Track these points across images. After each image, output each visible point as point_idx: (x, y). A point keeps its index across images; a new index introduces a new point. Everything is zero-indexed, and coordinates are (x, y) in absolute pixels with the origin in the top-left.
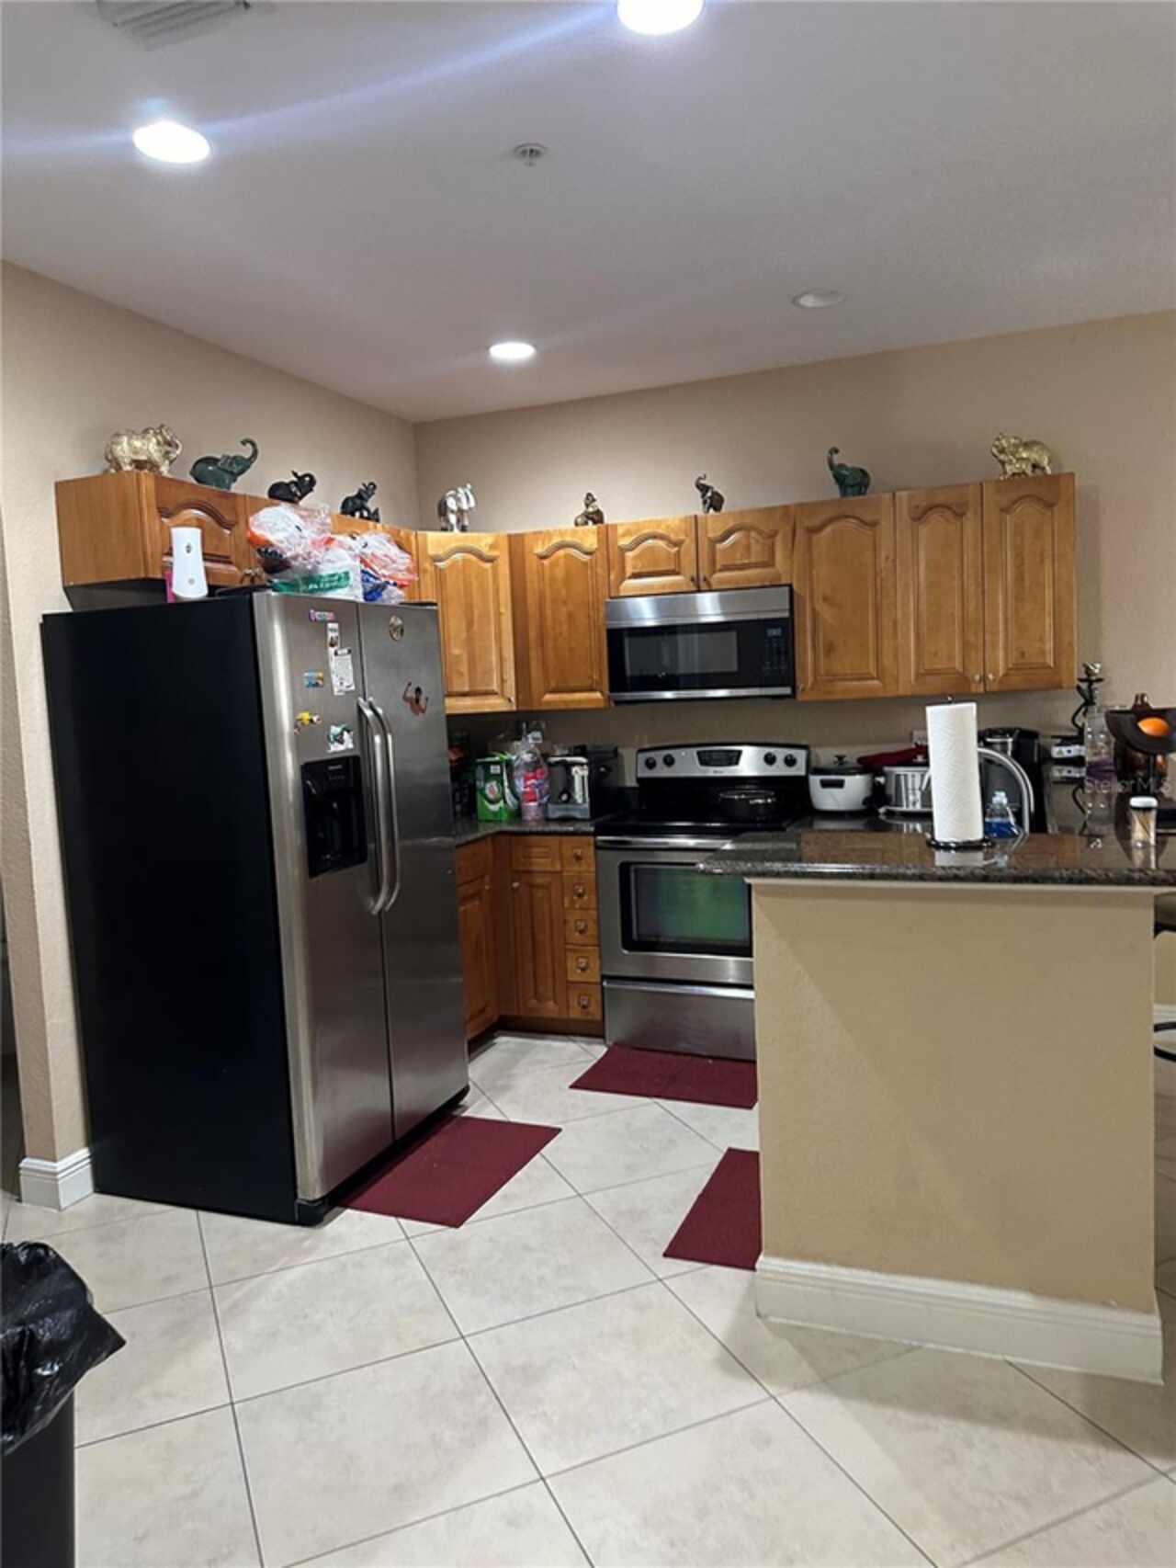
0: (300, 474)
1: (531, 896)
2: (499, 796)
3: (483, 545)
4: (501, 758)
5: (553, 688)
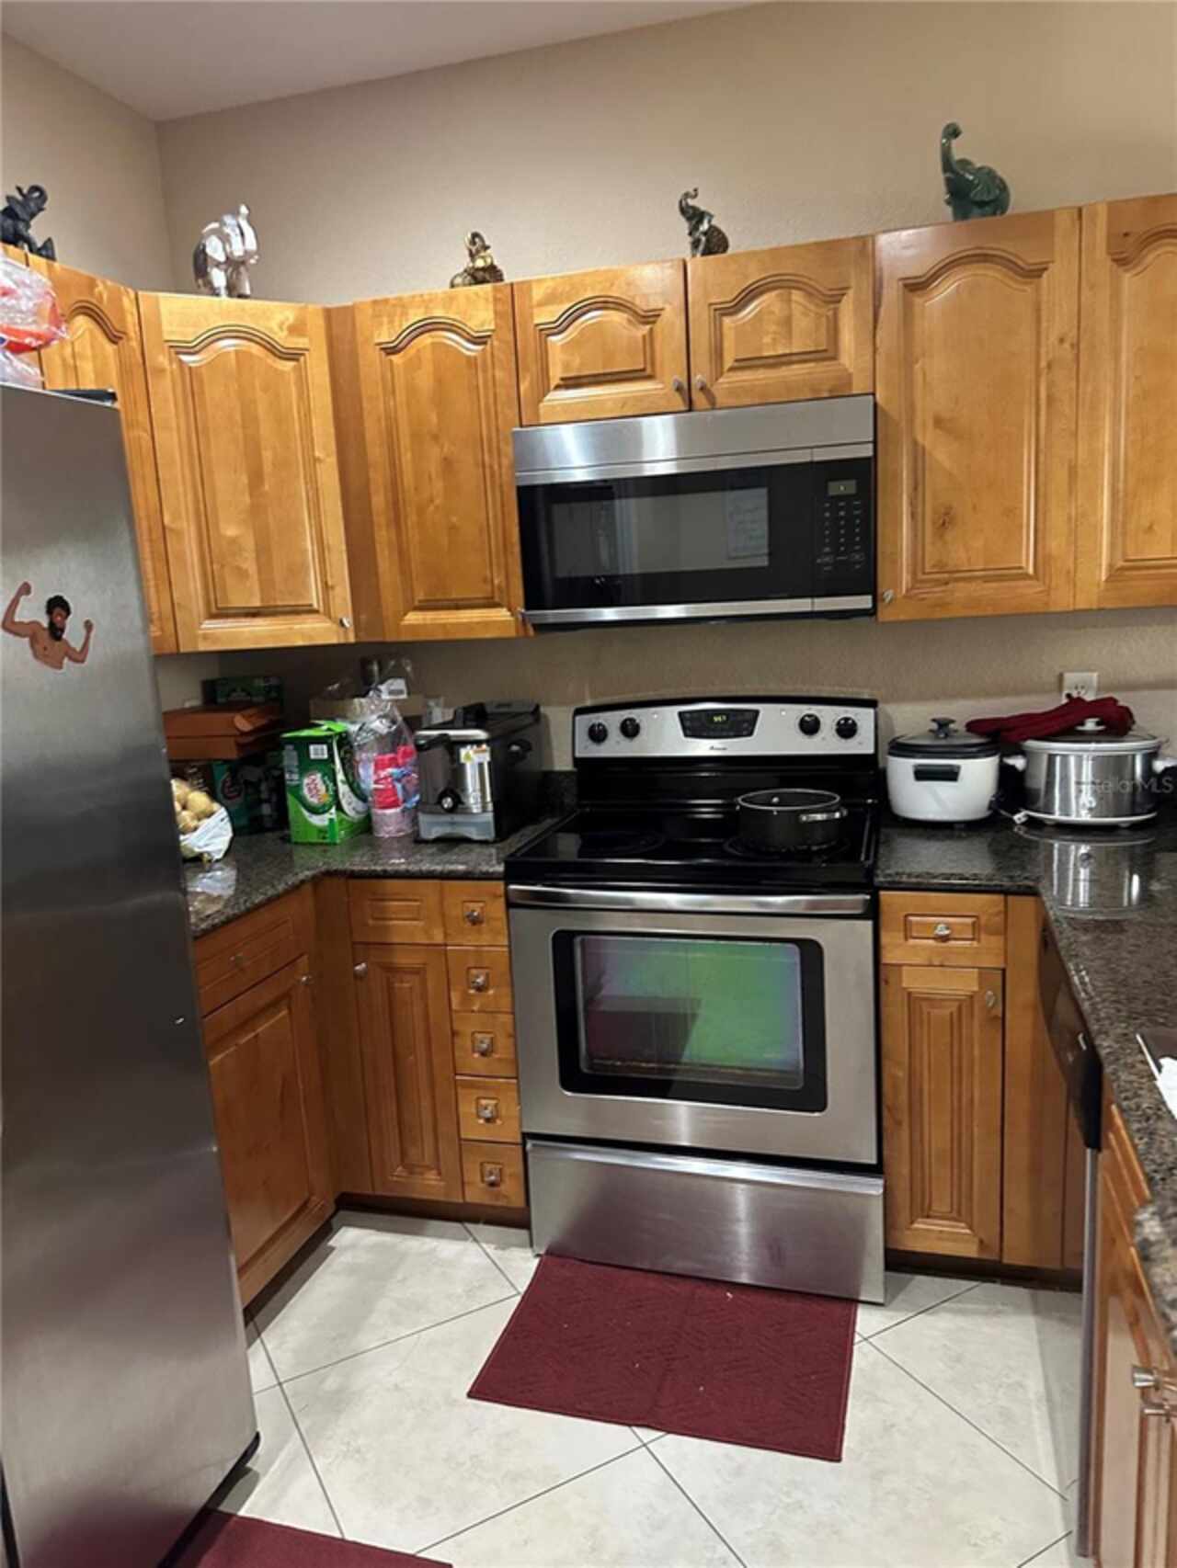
1: (390, 988)
2: (328, 799)
3: (274, 324)
4: (329, 730)
5: (420, 601)
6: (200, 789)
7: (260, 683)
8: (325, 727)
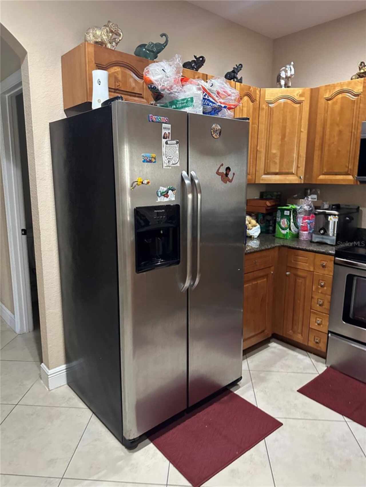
0: (198, 57)
1: (295, 281)
2: (287, 226)
3: (295, 94)
4: (291, 207)
5: (325, 172)
6: (255, 220)
7: (275, 193)
8: (290, 207)
